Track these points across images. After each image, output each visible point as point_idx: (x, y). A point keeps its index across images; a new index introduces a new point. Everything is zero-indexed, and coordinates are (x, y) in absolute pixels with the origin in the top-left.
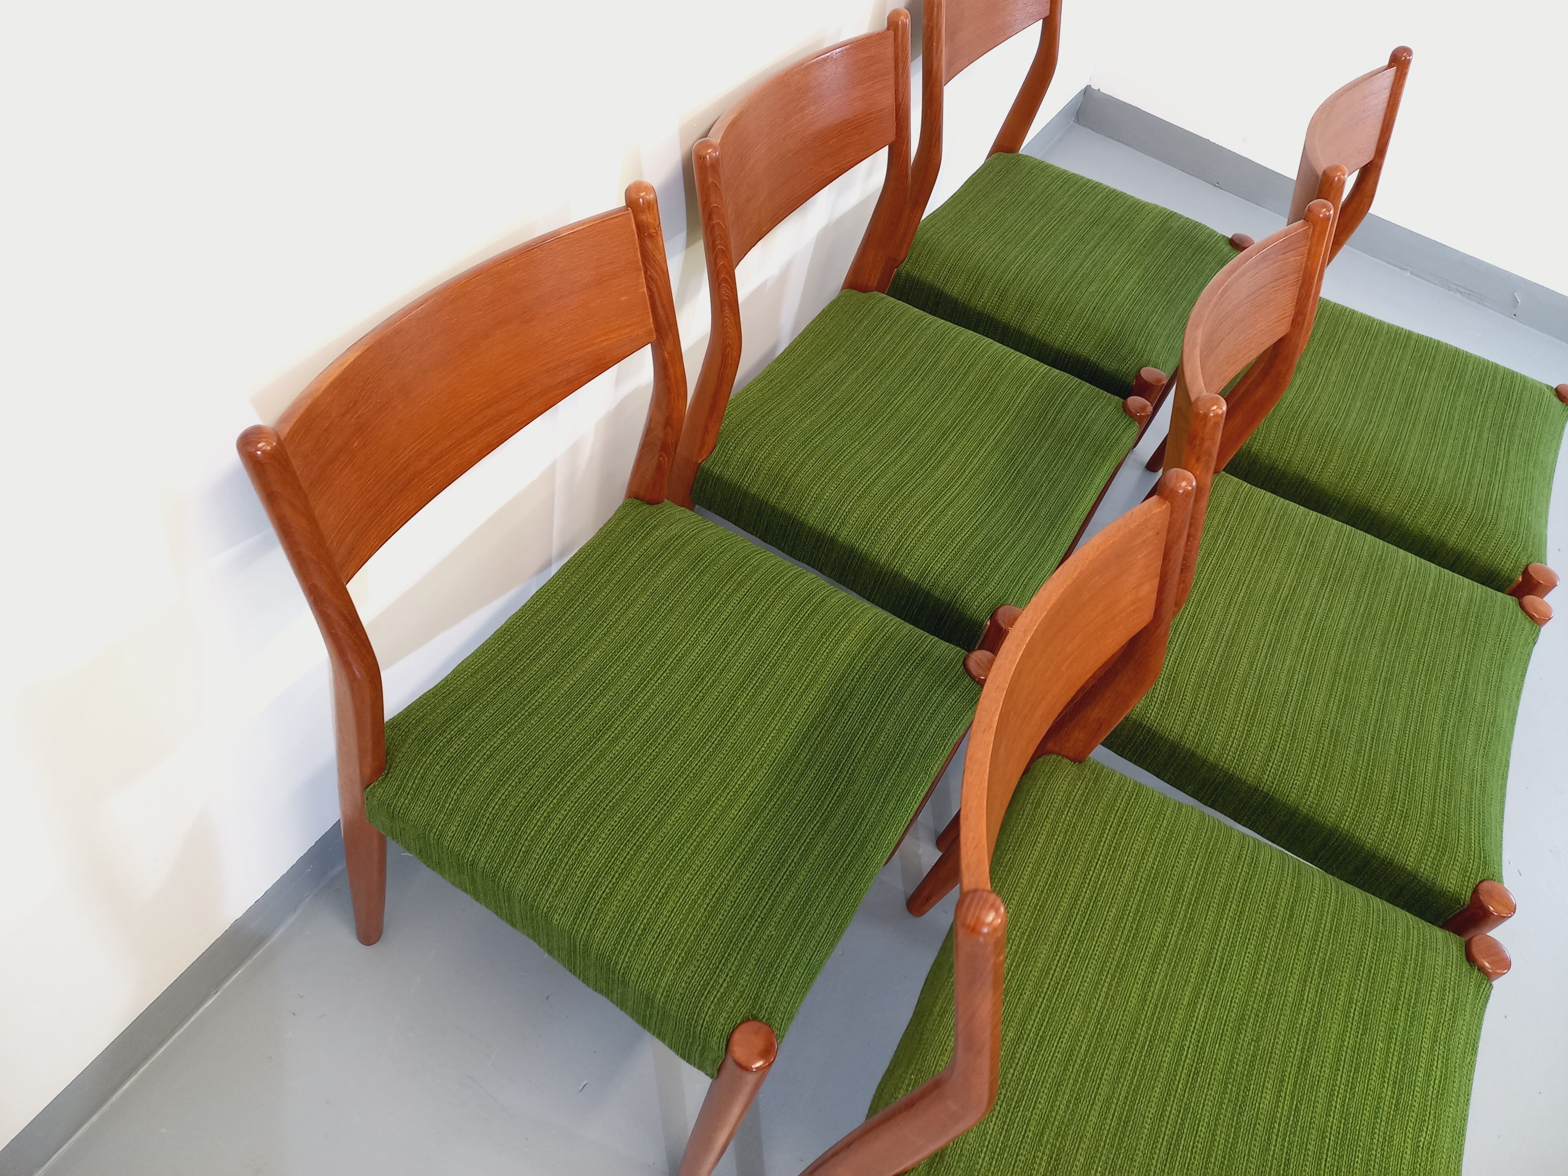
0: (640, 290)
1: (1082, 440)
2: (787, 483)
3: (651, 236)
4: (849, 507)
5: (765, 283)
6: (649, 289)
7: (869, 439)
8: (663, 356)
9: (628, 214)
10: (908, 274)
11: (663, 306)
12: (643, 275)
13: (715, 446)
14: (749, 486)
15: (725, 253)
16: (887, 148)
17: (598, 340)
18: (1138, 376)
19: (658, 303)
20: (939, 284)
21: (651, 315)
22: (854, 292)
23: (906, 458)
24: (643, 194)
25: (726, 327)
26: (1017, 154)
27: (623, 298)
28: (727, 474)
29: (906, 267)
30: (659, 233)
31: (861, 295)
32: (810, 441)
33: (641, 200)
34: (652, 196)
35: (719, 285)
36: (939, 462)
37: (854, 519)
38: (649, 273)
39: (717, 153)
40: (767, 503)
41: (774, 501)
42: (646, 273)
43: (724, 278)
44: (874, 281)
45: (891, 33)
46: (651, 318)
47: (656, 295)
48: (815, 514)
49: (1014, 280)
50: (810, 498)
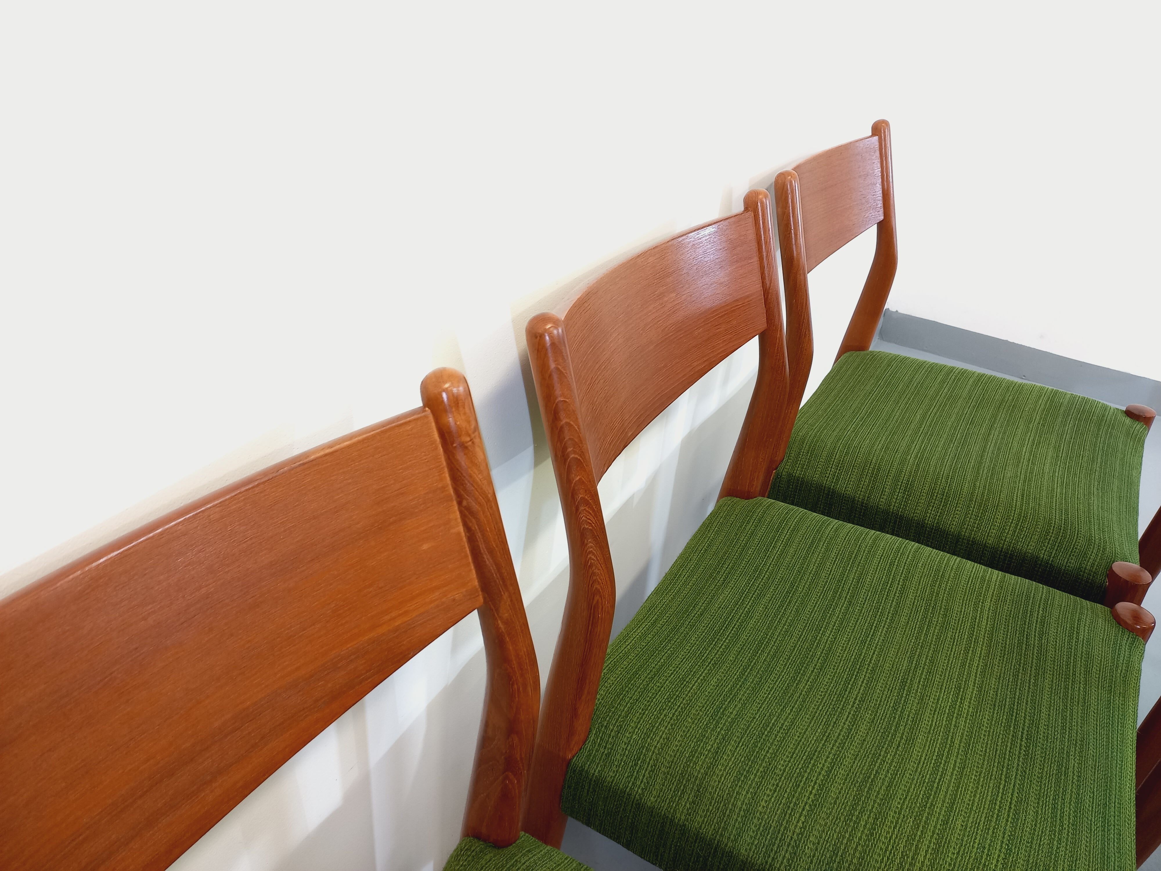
0: (453, 531)
1: (1087, 672)
2: (700, 785)
3: (464, 447)
4: (800, 824)
5: (632, 498)
6: (467, 528)
7: (804, 701)
8: (497, 628)
9: (426, 417)
10: (790, 475)
11: (491, 552)
12: (456, 507)
13: (590, 731)
14: (643, 793)
15: (582, 464)
16: (756, 340)
17: (387, 617)
18: (1111, 574)
19: (482, 546)
20: (828, 482)
21: (473, 567)
22: (736, 499)
23: (863, 728)
24: (447, 386)
25: (591, 566)
26: (868, 352)
27: (425, 547)
28: (609, 775)
29: (785, 468)
30: (477, 440)
31: (744, 502)
32: (723, 714)
33: (444, 395)
34: (461, 389)
35: (577, 509)
36: (912, 729)
37: (811, 846)
38: (465, 503)
39: (560, 331)
40: (672, 821)
41: (683, 817)
42: (460, 503)
43: (582, 498)
44: (758, 484)
45: (751, 214)
46: (474, 572)
47: (479, 535)
48: (748, 839)
49: (916, 472)
50: (737, 811)
